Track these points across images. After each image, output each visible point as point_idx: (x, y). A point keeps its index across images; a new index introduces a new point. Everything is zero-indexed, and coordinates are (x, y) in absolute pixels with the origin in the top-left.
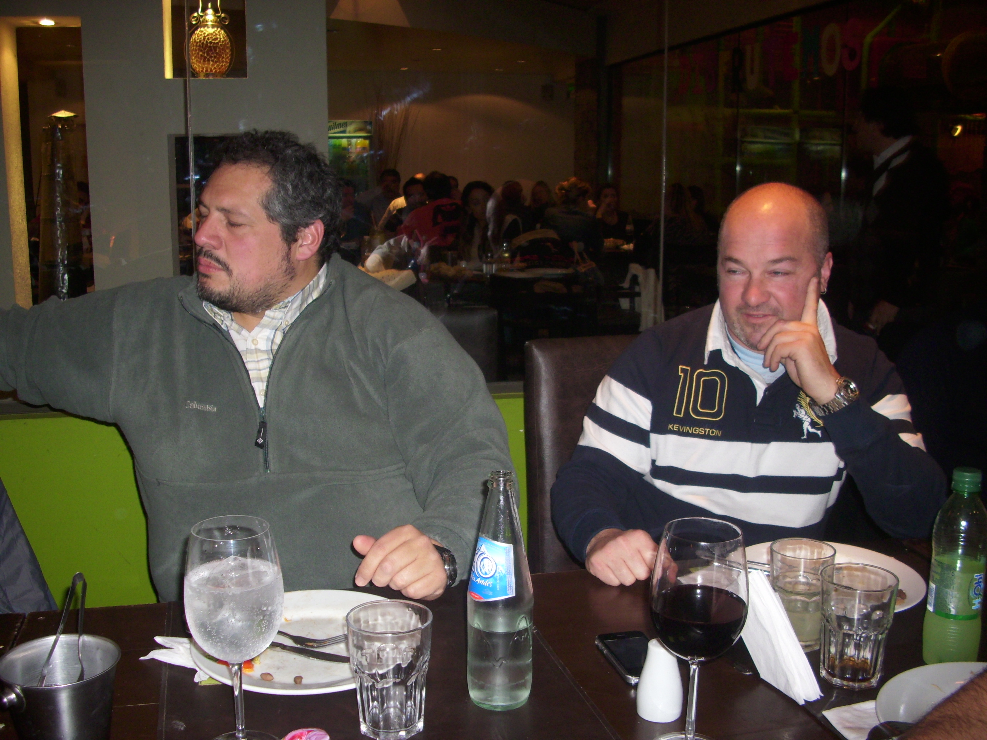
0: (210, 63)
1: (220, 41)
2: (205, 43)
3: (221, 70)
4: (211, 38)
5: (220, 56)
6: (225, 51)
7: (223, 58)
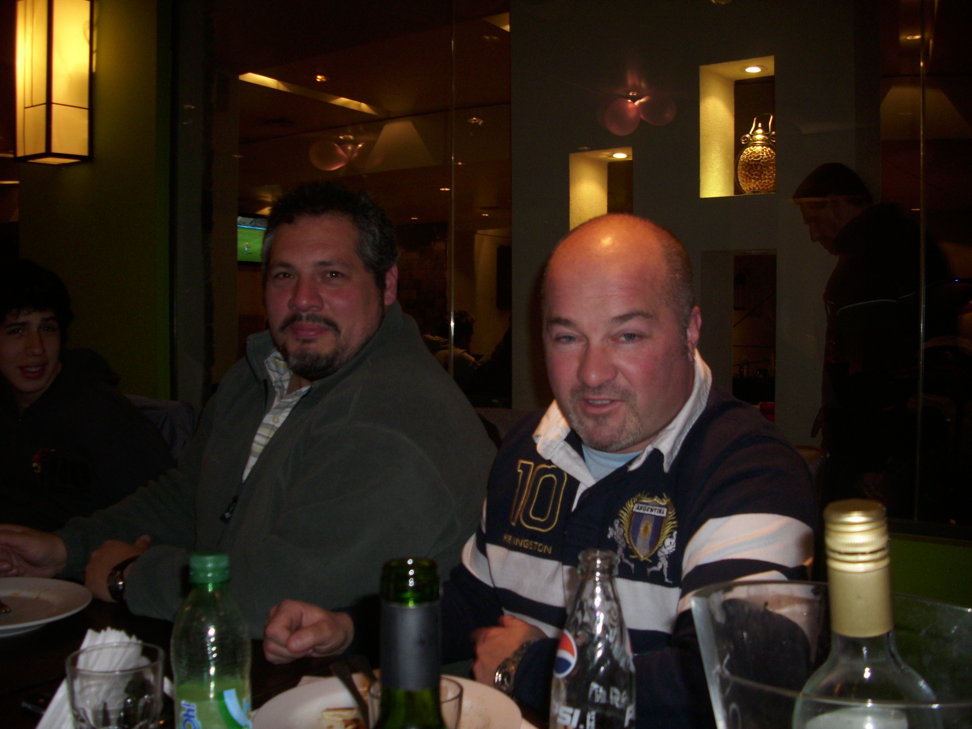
0: (751, 181)
1: (762, 159)
2: (747, 161)
3: (764, 187)
4: (753, 156)
5: (762, 173)
6: (768, 168)
7: (765, 175)
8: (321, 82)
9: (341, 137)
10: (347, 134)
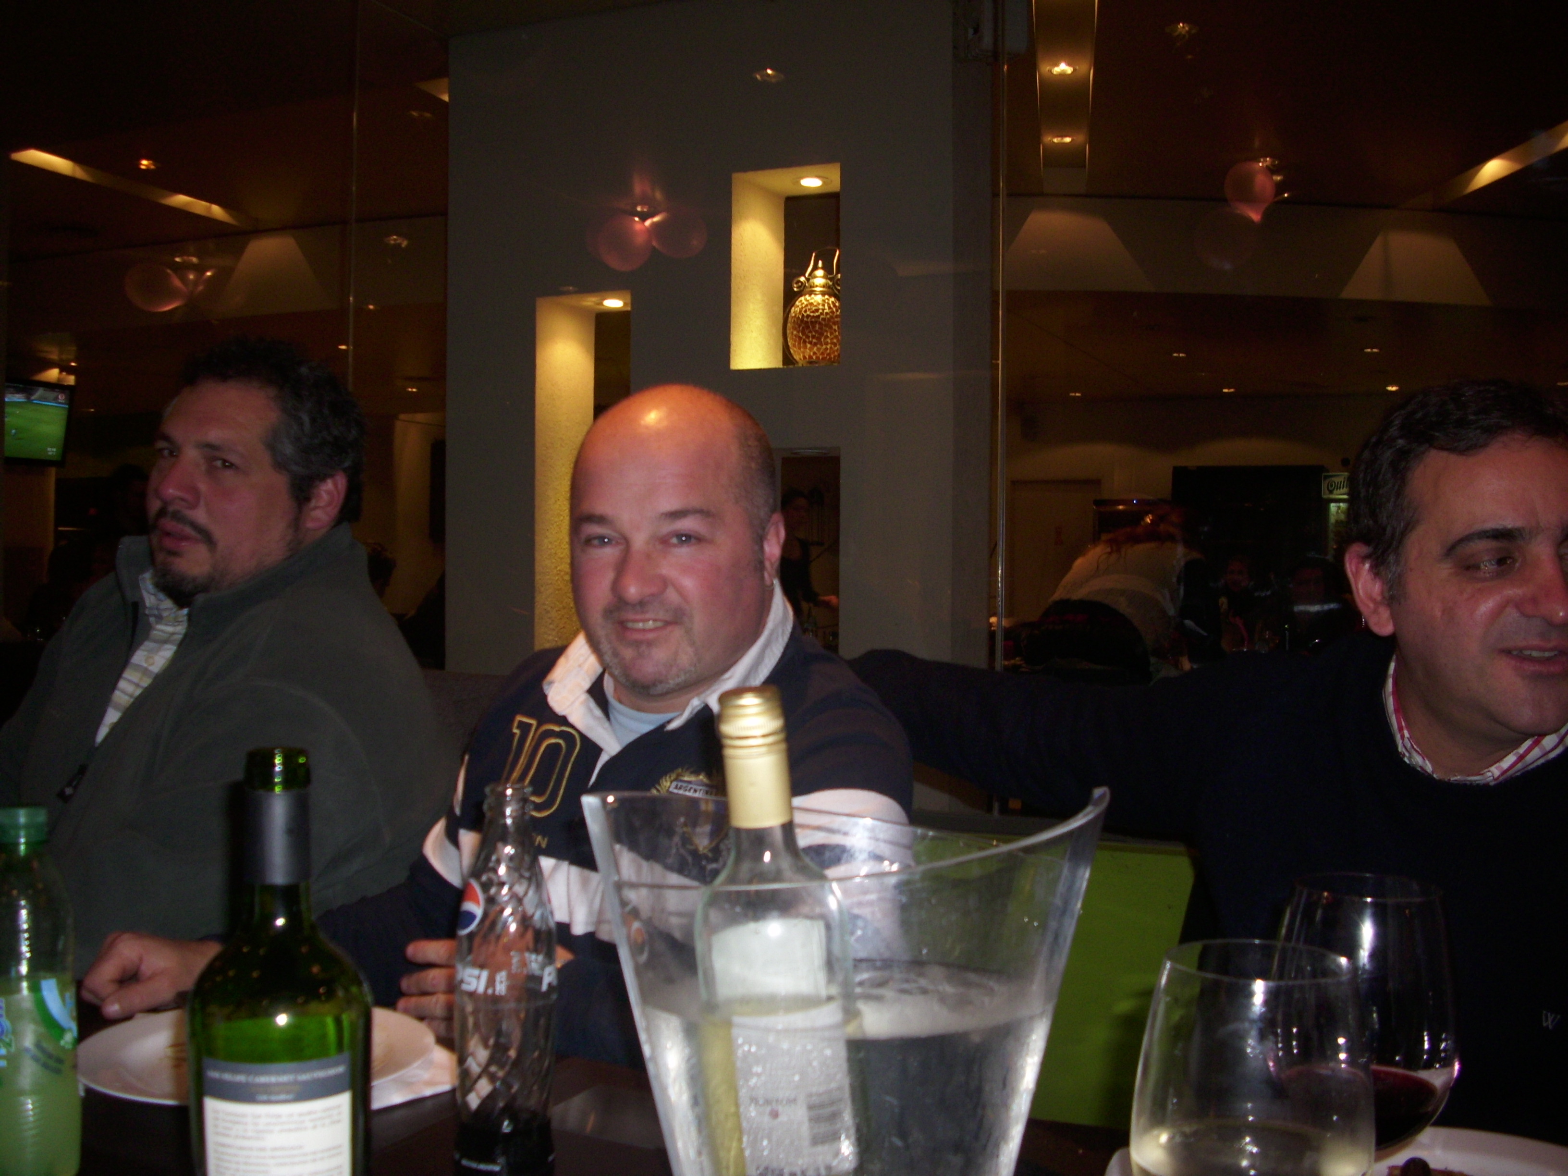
0: (806, 345)
1: (822, 314)
2: (800, 317)
3: (824, 356)
4: (809, 309)
5: (821, 334)
6: (831, 328)
7: (827, 337)
8: (147, 171)
9: (178, 259)
10: (189, 256)
